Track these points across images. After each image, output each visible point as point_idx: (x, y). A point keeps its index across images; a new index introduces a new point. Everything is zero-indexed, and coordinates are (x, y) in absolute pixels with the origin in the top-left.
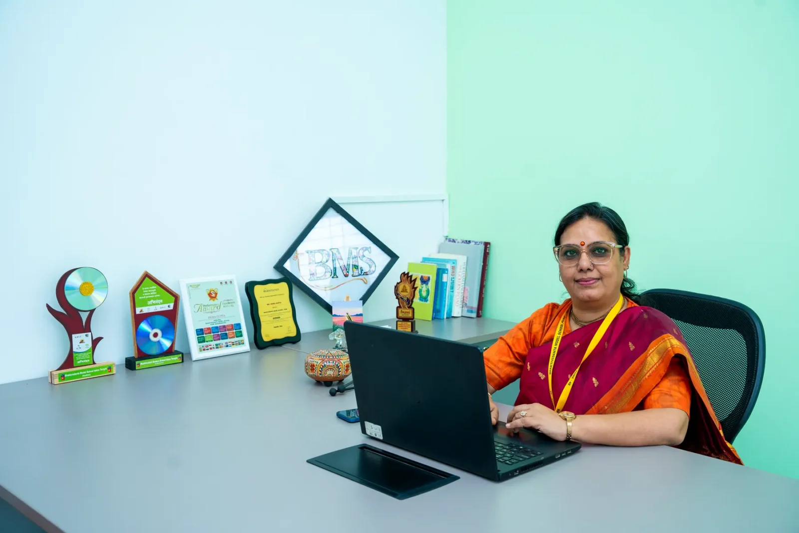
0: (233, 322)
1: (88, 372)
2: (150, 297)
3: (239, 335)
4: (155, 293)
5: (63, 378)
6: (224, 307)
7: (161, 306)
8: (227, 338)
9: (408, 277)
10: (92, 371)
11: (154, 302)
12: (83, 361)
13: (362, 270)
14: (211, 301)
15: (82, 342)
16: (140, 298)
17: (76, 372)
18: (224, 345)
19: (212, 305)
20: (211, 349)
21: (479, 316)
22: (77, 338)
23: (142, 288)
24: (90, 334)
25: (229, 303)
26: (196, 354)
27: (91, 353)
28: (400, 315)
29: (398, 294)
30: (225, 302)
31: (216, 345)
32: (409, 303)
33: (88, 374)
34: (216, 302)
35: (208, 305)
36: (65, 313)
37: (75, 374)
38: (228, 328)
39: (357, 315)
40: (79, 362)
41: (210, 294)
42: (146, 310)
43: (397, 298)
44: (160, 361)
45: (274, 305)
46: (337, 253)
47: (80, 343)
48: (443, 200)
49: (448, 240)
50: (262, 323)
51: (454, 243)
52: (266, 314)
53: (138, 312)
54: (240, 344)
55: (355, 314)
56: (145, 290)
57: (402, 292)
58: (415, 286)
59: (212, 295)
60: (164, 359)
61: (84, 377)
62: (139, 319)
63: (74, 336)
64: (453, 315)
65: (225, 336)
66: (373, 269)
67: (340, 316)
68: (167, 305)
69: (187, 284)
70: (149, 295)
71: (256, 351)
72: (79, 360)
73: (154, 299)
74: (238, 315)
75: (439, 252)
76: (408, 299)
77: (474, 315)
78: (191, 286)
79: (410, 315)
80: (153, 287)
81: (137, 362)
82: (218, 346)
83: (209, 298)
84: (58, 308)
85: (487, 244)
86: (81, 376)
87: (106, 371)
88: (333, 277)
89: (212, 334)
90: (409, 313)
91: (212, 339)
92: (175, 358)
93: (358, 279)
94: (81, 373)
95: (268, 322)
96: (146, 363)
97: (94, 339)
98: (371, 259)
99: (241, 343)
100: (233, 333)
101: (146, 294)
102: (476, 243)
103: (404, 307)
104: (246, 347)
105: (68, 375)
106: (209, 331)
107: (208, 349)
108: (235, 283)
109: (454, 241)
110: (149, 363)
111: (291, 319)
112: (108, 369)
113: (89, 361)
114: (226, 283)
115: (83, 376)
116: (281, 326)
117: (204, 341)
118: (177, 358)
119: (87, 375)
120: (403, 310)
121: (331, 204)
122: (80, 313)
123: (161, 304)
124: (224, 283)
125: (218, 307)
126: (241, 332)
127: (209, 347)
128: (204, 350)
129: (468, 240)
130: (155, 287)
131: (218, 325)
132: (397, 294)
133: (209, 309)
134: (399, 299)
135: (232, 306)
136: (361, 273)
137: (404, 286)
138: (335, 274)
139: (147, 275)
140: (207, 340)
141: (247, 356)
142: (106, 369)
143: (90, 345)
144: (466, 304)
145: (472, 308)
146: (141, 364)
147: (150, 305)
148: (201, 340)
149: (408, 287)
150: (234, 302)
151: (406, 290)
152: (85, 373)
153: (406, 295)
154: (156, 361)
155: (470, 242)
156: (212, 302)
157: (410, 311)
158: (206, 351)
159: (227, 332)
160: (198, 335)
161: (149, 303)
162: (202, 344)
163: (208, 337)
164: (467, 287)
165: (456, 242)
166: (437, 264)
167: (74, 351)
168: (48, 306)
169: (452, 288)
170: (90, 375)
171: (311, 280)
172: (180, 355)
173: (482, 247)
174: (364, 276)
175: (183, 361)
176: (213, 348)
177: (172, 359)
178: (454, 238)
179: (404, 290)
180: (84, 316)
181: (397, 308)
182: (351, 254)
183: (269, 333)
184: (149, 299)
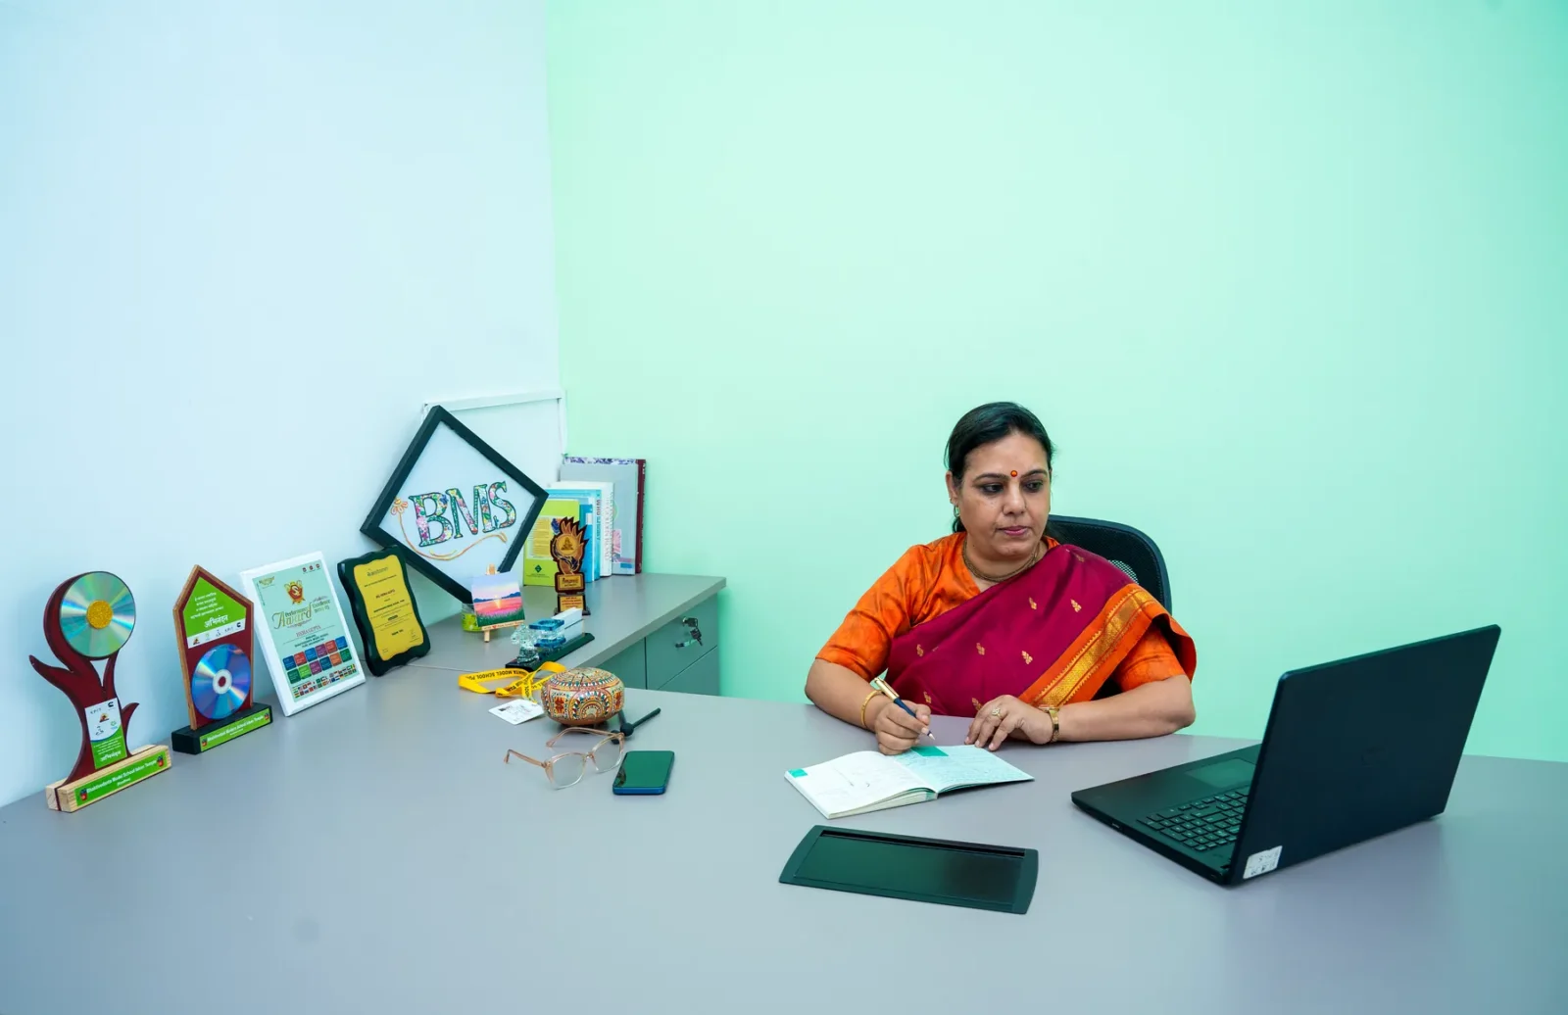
0: (333, 636)
1: (125, 775)
2: (208, 612)
3: (346, 657)
4: (216, 604)
5: (84, 797)
6: (316, 611)
7: (226, 626)
8: (331, 666)
9: (572, 525)
10: (133, 771)
11: (215, 621)
12: (110, 756)
13: (496, 521)
14: (296, 603)
15: (103, 719)
16: (192, 617)
17: (105, 779)
18: (329, 678)
19: (299, 611)
20: (311, 689)
21: (638, 571)
22: (93, 713)
23: (194, 598)
24: (115, 701)
25: (322, 603)
26: (290, 703)
27: (121, 737)
28: (562, 586)
29: (557, 554)
30: (316, 602)
31: (318, 681)
32: (575, 566)
33: (127, 778)
34: (303, 605)
35: (293, 613)
36: (65, 667)
37: (104, 784)
38: (329, 648)
39: (512, 595)
40: (103, 759)
41: (291, 593)
42: (203, 638)
43: (555, 560)
44: (238, 727)
45: (384, 597)
46: (457, 497)
47: (101, 721)
48: (558, 399)
49: (569, 460)
50: (376, 631)
51: (581, 464)
52: (377, 613)
53: (191, 645)
54: (350, 673)
55: (509, 594)
56: (199, 601)
57: (563, 549)
58: (585, 538)
59: (296, 594)
60: (243, 723)
61: (121, 786)
62: (192, 656)
63: (88, 710)
64: (601, 575)
65: (326, 664)
66: (512, 516)
67: (484, 600)
68: (234, 624)
69: (254, 580)
70: (206, 610)
71: (373, 679)
72: (102, 756)
73: (215, 615)
74: (337, 623)
75: (559, 480)
76: (574, 560)
77: (632, 571)
78: (260, 582)
79: (579, 585)
80: (212, 594)
81: (202, 738)
82: (321, 683)
83: (291, 600)
84: (52, 660)
85: (641, 463)
86: (113, 785)
87: (155, 765)
88: (455, 537)
89: (308, 663)
90: (576, 581)
91: (309, 672)
92: (259, 718)
93: (492, 536)
94: (114, 779)
95: (383, 627)
96: (216, 736)
97: (123, 707)
98: (507, 502)
99: (352, 671)
100: (337, 654)
101: (201, 609)
102: (621, 462)
103: (568, 573)
104: (360, 676)
105: (94, 788)
106: (303, 657)
107: (307, 692)
108: (325, 566)
109: (581, 461)
110: (221, 734)
111: (413, 616)
112: (158, 761)
113: (119, 752)
114: (311, 568)
115: (119, 784)
116: (401, 631)
117: (298, 679)
118: (262, 717)
119: (125, 781)
120: (566, 578)
121: (439, 416)
122: (93, 663)
123: (226, 623)
124: (308, 569)
125: (308, 613)
126: (348, 651)
127: (309, 687)
128: (302, 693)
129: (607, 457)
130: (215, 593)
131: (314, 646)
132: (554, 553)
133: (296, 619)
134: (558, 562)
135: (328, 608)
136: (496, 525)
137: (567, 540)
138: (458, 531)
139: (200, 574)
140: (302, 675)
141: (362, 692)
142: (155, 762)
143: (119, 723)
144: (618, 556)
145: (629, 560)
146: (209, 739)
147: (210, 628)
148: (294, 678)
149: (574, 542)
150: (329, 601)
151: (570, 545)
152: (120, 777)
153: (571, 553)
154: (232, 730)
155: (610, 460)
156: (297, 606)
157: (579, 577)
158: (305, 695)
159: (329, 655)
160: (287, 669)
161: (208, 624)
162: (295, 685)
163: (303, 669)
164: (617, 530)
165: (586, 462)
166: (579, 499)
167: (92, 739)
168: (34, 661)
169: (598, 533)
170: (129, 779)
171: (424, 546)
172: (267, 710)
173: (635, 467)
174: (502, 530)
175: (272, 721)
176: (315, 687)
177: (256, 719)
178: (580, 456)
179: (567, 546)
180: (100, 667)
181: (557, 574)
182: (478, 495)
183: (388, 646)
184: (208, 617)
